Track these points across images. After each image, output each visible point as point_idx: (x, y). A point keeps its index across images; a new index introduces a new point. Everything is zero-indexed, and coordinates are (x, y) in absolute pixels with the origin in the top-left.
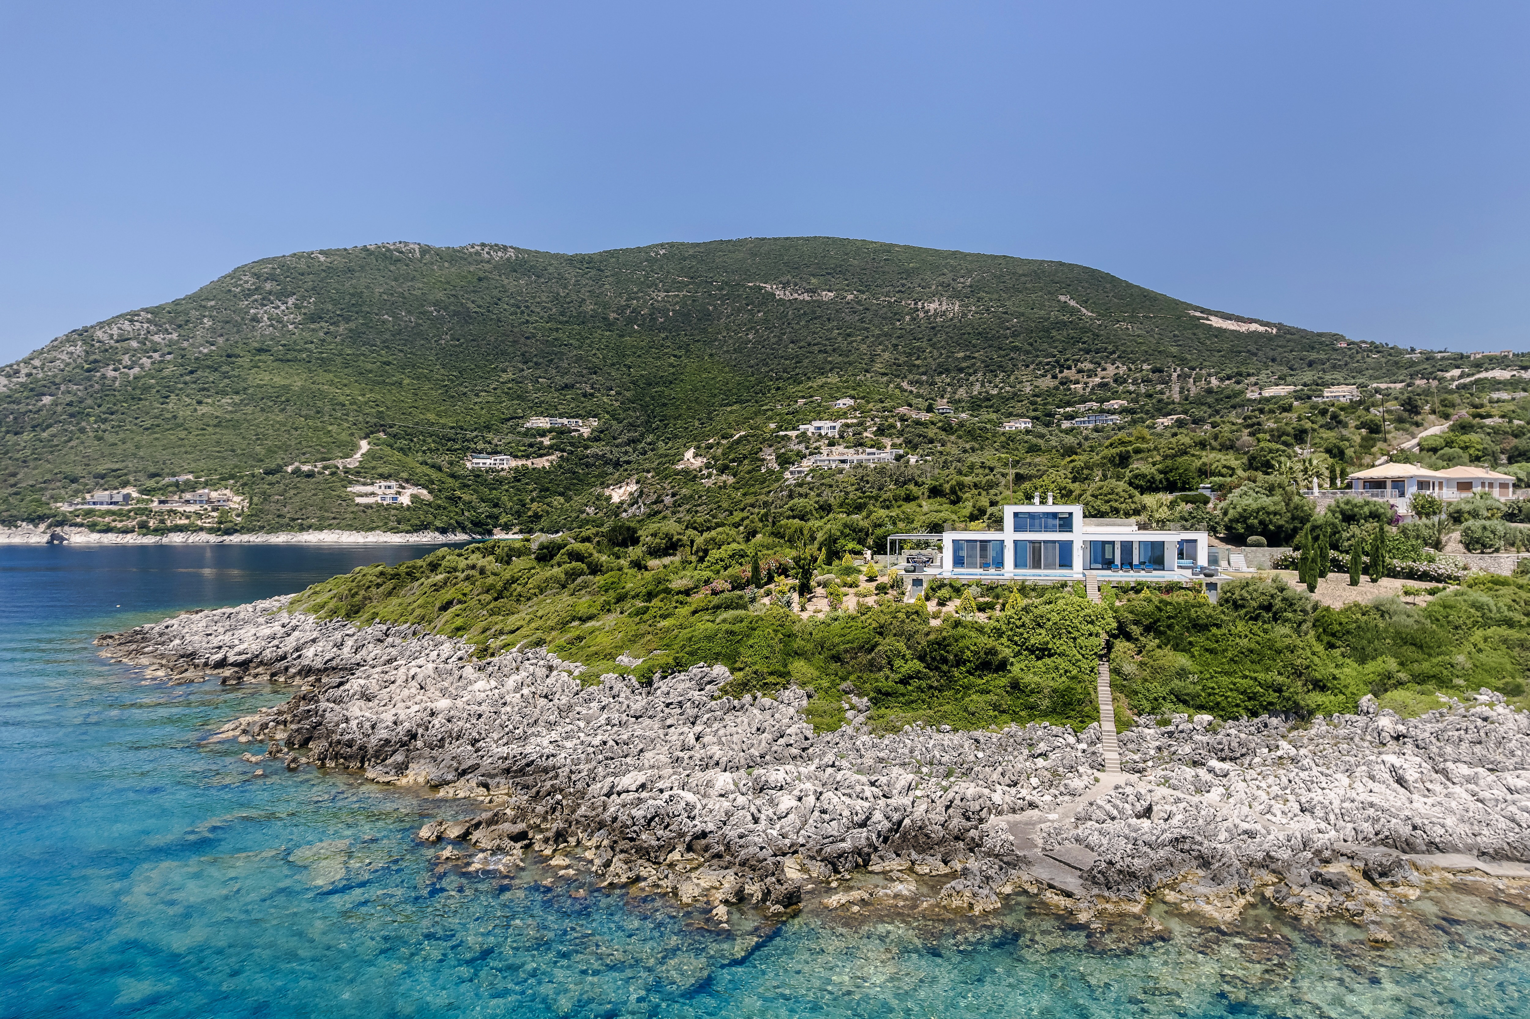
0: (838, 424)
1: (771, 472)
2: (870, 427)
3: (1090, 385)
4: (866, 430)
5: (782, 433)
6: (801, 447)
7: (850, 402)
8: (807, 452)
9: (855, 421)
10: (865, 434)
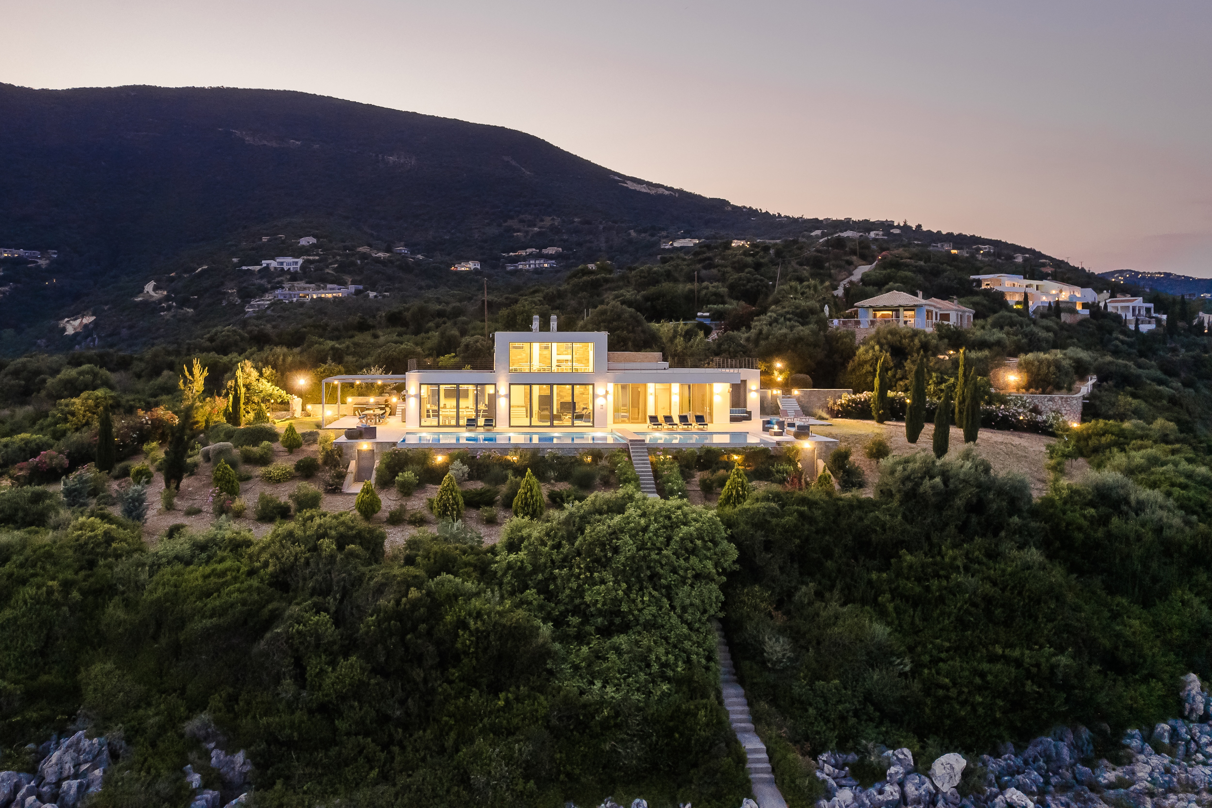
0: (300, 261)
1: (232, 305)
2: (331, 264)
3: (530, 234)
4: (327, 267)
5: (244, 268)
6: (263, 282)
7: (312, 240)
8: (269, 286)
9: (317, 258)
10: (327, 271)
